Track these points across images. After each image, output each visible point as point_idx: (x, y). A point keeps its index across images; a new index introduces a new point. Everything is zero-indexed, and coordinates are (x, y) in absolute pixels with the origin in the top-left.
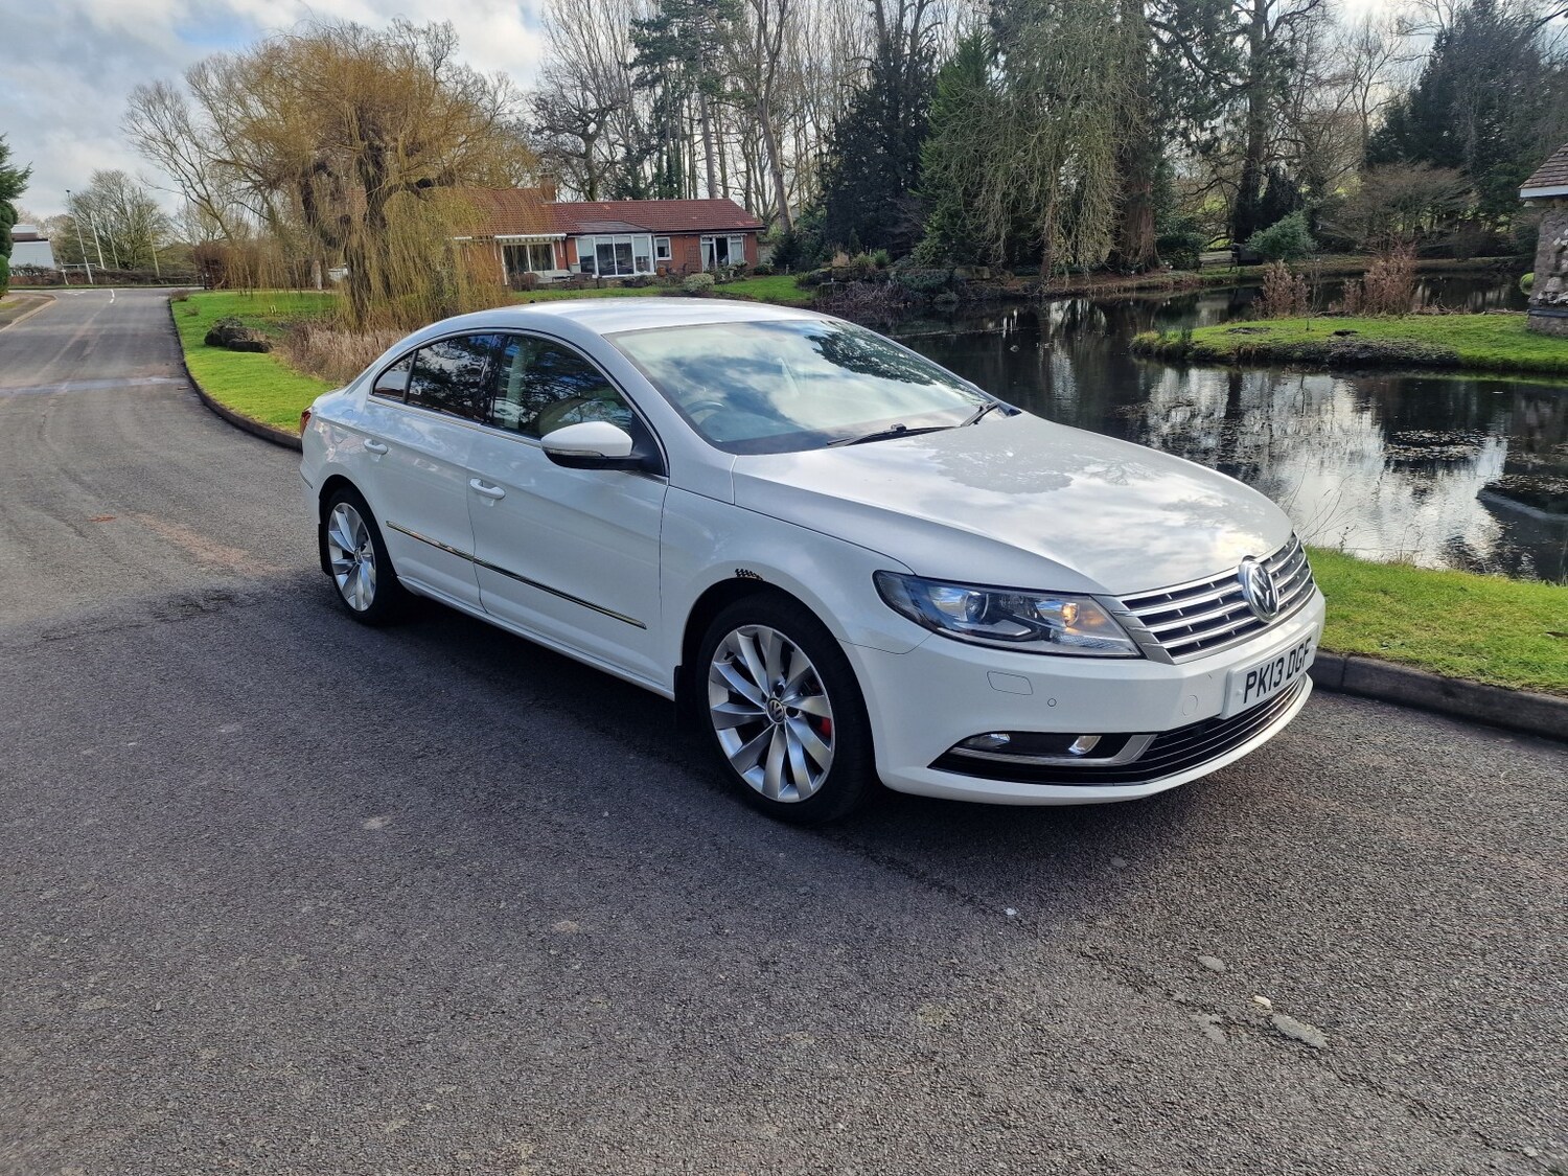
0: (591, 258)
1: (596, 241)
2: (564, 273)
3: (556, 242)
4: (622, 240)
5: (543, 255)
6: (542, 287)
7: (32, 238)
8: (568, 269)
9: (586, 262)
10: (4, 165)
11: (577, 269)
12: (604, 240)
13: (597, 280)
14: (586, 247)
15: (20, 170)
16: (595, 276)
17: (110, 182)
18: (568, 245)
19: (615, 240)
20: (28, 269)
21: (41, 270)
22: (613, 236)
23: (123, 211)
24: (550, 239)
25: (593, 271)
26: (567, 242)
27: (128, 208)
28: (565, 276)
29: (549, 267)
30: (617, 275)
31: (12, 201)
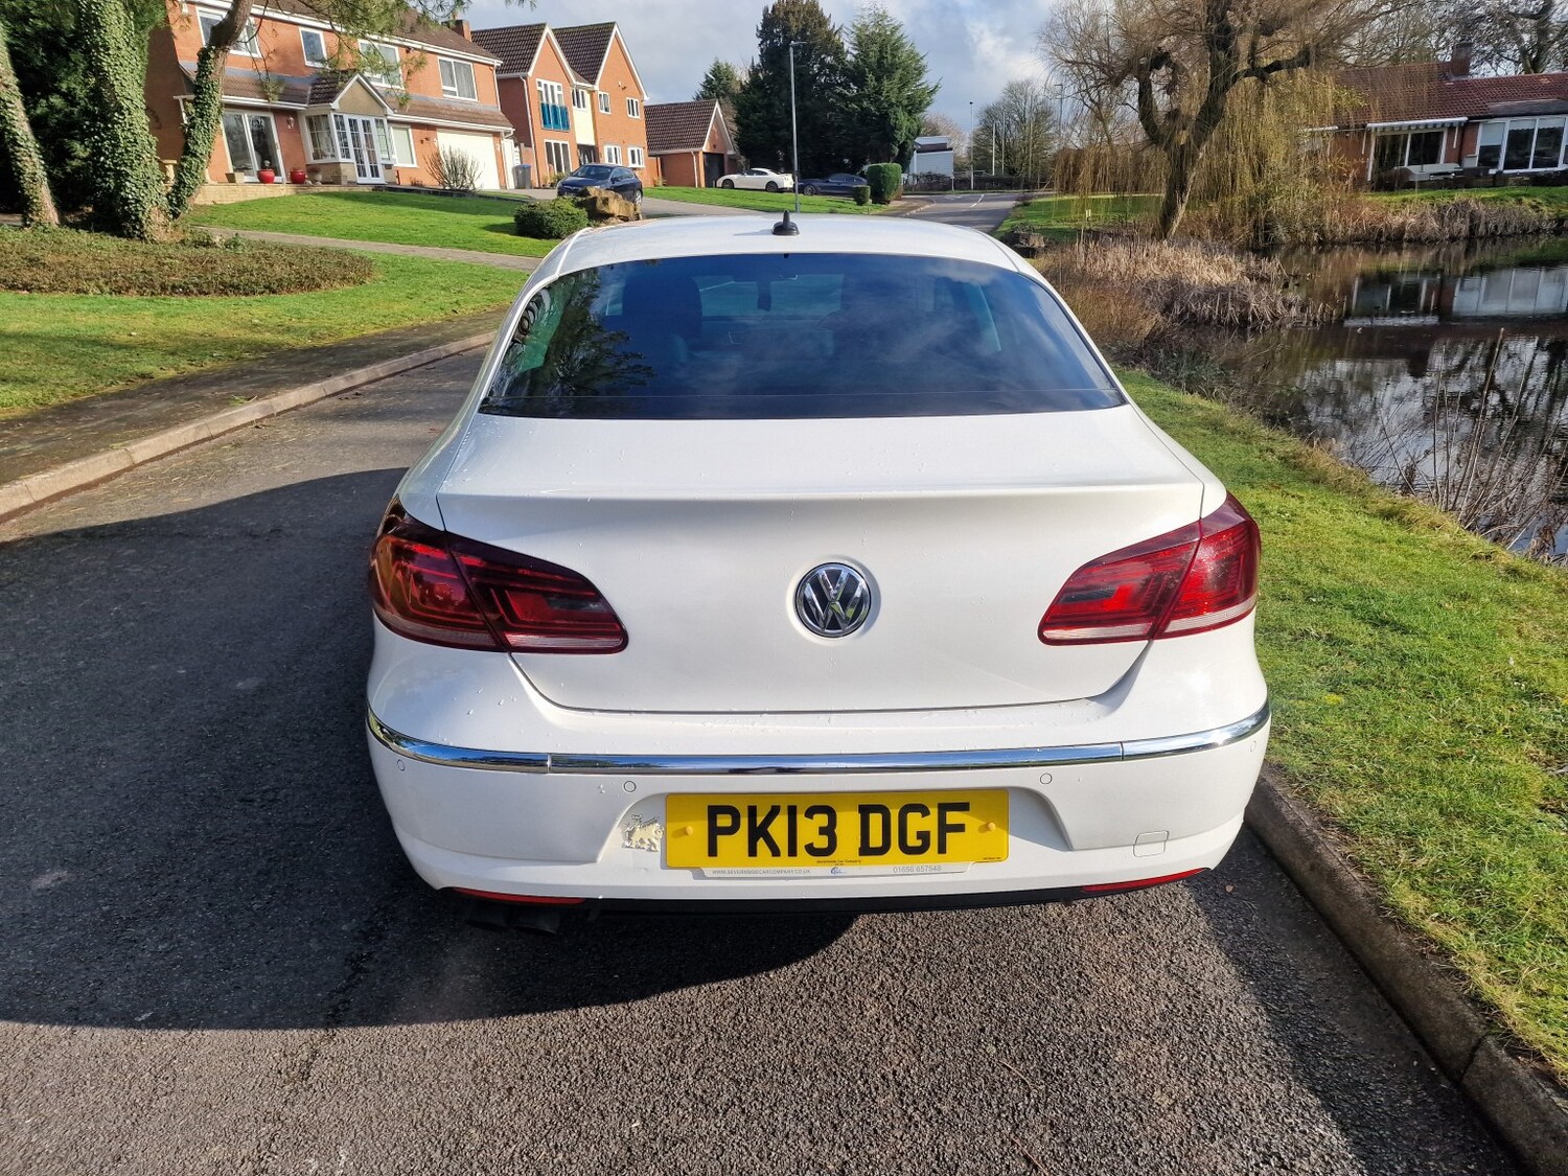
0: (1495, 150)
1: (1509, 125)
2: (1452, 167)
3: (1451, 128)
4: (1552, 122)
5: (1426, 147)
6: (1410, 186)
7: (942, 148)
8: (1460, 162)
9: (1489, 155)
10: (921, 82)
11: (1472, 163)
12: (1524, 124)
13: (1494, 176)
14: (1495, 134)
15: (932, 86)
16: (1492, 172)
17: (1016, 91)
18: (1468, 133)
19: (1538, 124)
20: (929, 176)
21: (938, 177)
22: (1538, 118)
23: (1023, 120)
24: (1443, 125)
25: (1495, 165)
26: (1467, 129)
27: (1027, 116)
28: (1449, 170)
29: (1434, 160)
30: (1530, 170)
31: (919, 115)
